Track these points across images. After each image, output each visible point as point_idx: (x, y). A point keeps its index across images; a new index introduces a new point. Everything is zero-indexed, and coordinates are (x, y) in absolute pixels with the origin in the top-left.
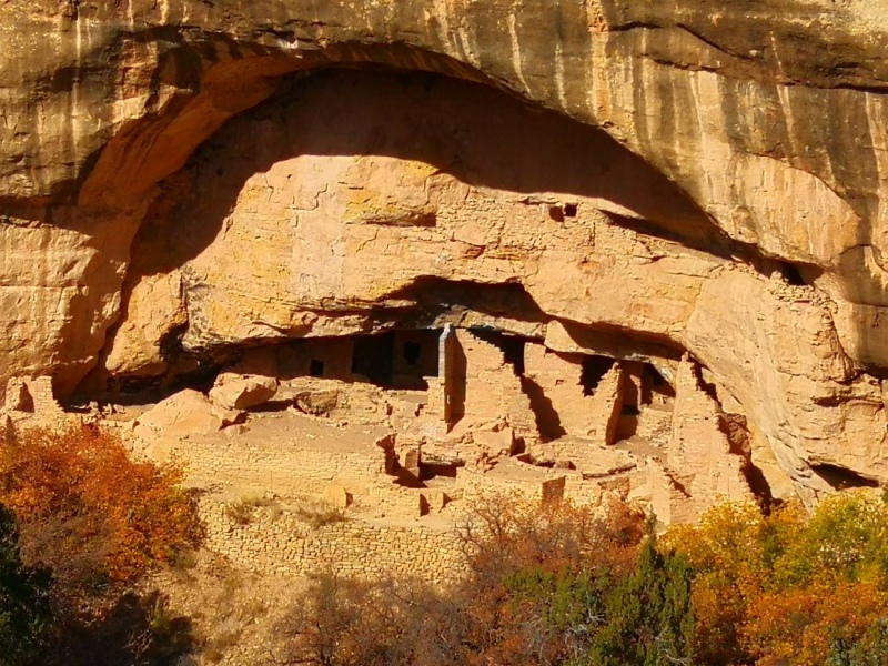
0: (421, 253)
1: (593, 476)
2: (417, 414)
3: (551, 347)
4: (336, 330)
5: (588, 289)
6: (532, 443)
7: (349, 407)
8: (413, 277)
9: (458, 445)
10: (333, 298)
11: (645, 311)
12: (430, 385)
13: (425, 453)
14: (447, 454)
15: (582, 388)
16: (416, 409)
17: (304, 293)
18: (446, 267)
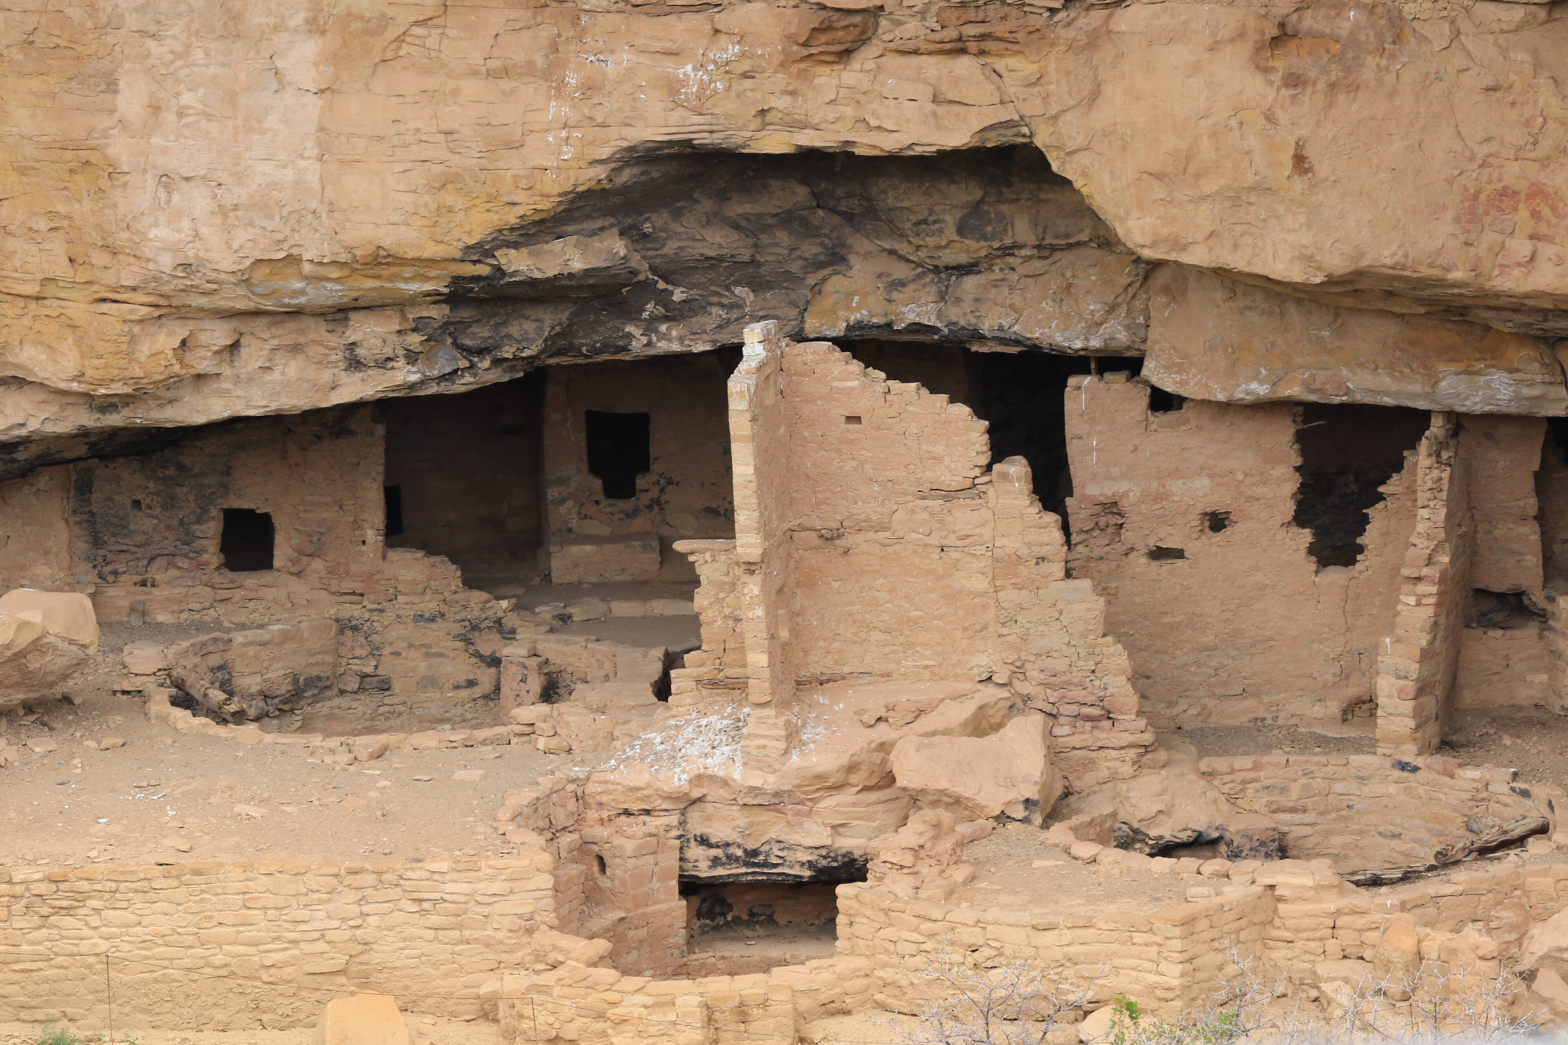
0: (626, 57)
1: (1376, 882)
2: (663, 690)
3: (1169, 386)
4: (316, 387)
5: (1299, 146)
6: (1127, 769)
7: (385, 687)
8: (604, 153)
9: (829, 802)
10: (293, 260)
11: (1536, 215)
12: (704, 571)
13: (703, 841)
14: (792, 838)
15: (1306, 536)
16: (655, 669)
17: (175, 249)
18: (728, 106)
